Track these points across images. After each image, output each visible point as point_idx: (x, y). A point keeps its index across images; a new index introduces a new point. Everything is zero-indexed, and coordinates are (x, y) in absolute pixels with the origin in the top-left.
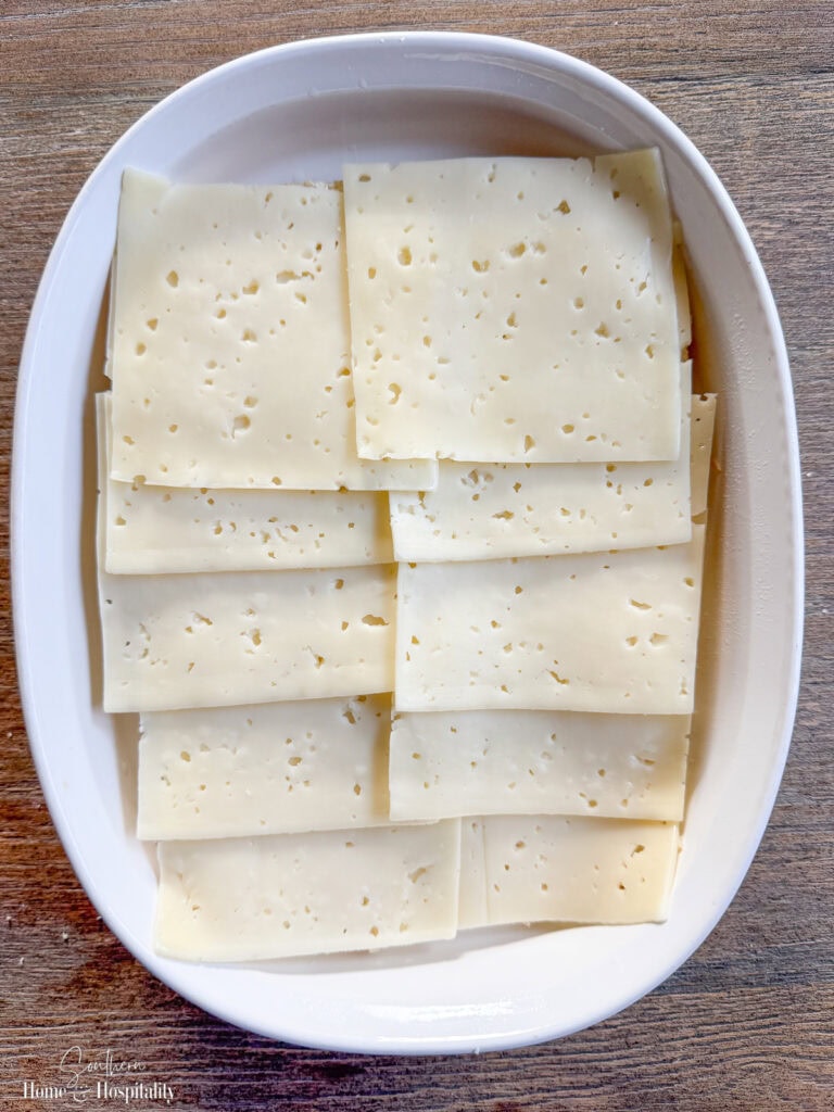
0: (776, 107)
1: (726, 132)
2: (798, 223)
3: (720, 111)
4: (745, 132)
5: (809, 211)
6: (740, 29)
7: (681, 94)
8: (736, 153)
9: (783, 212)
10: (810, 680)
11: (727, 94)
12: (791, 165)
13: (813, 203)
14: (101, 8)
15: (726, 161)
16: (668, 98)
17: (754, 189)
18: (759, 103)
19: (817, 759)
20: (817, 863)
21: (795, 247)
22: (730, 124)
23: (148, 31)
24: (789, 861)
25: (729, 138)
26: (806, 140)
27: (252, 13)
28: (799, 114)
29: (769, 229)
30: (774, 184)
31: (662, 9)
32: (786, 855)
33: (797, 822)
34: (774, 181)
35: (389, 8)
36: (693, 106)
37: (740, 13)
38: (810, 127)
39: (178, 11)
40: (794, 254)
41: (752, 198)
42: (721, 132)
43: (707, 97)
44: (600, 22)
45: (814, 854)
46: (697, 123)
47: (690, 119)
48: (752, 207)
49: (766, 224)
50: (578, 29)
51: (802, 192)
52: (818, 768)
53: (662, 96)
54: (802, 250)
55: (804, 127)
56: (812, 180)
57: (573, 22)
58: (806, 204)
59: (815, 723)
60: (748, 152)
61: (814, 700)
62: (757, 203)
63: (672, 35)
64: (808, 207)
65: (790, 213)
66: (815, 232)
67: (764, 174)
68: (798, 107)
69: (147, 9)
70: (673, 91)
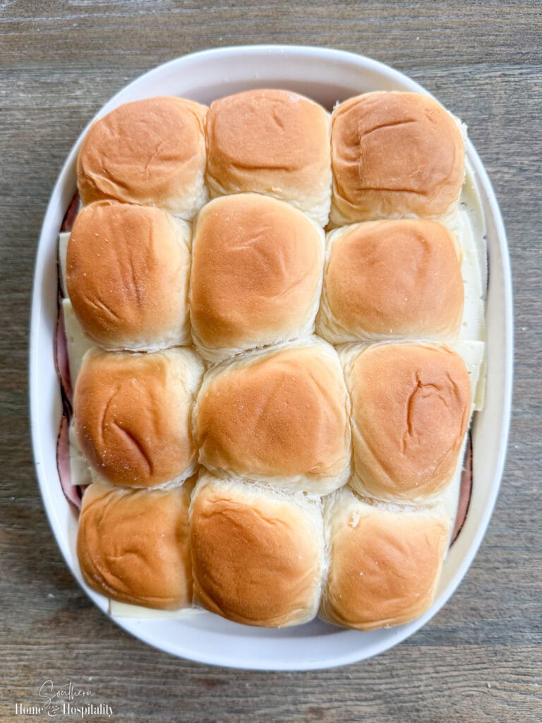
0: (516, 96)
1: (483, 111)
2: (525, 170)
3: (480, 97)
4: (495, 111)
5: (533, 163)
6: (496, 46)
7: (456, 85)
8: (489, 124)
9: (516, 163)
10: (517, 457)
11: (485, 87)
12: (523, 133)
13: (536, 158)
14: (95, 15)
15: (482, 129)
16: (448, 88)
17: (499, 147)
18: (506, 93)
19: (519, 506)
20: (515, 571)
21: (523, 185)
22: (487, 105)
23: (124, 31)
24: (498, 568)
25: (485, 114)
26: (534, 118)
27: (190, 23)
28: (530, 101)
29: (507, 173)
30: (512, 145)
31: (448, 31)
32: (497, 564)
33: (504, 544)
34: (512, 143)
35: (275, 23)
36: (464, 93)
37: (496, 35)
38: (536, 109)
39: (143, 19)
40: (522, 190)
41: (497, 153)
42: (480, 110)
43: (473, 88)
44: (408, 37)
45: (513, 565)
46: (466, 104)
47: (461, 101)
48: (498, 159)
49: (506, 170)
50: (394, 41)
51: (529, 151)
52: (519, 512)
53: (444, 86)
54: (527, 187)
55: (533, 109)
56: (536, 143)
57: (391, 37)
58: (532, 158)
59: (518, 484)
60: (497, 124)
61: (519, 470)
62: (501, 156)
63: (453, 47)
64: (533, 161)
65: (522, 163)
66: (536, 177)
67: (506, 138)
68: (530, 97)
69: (124, 17)
70: (451, 83)
